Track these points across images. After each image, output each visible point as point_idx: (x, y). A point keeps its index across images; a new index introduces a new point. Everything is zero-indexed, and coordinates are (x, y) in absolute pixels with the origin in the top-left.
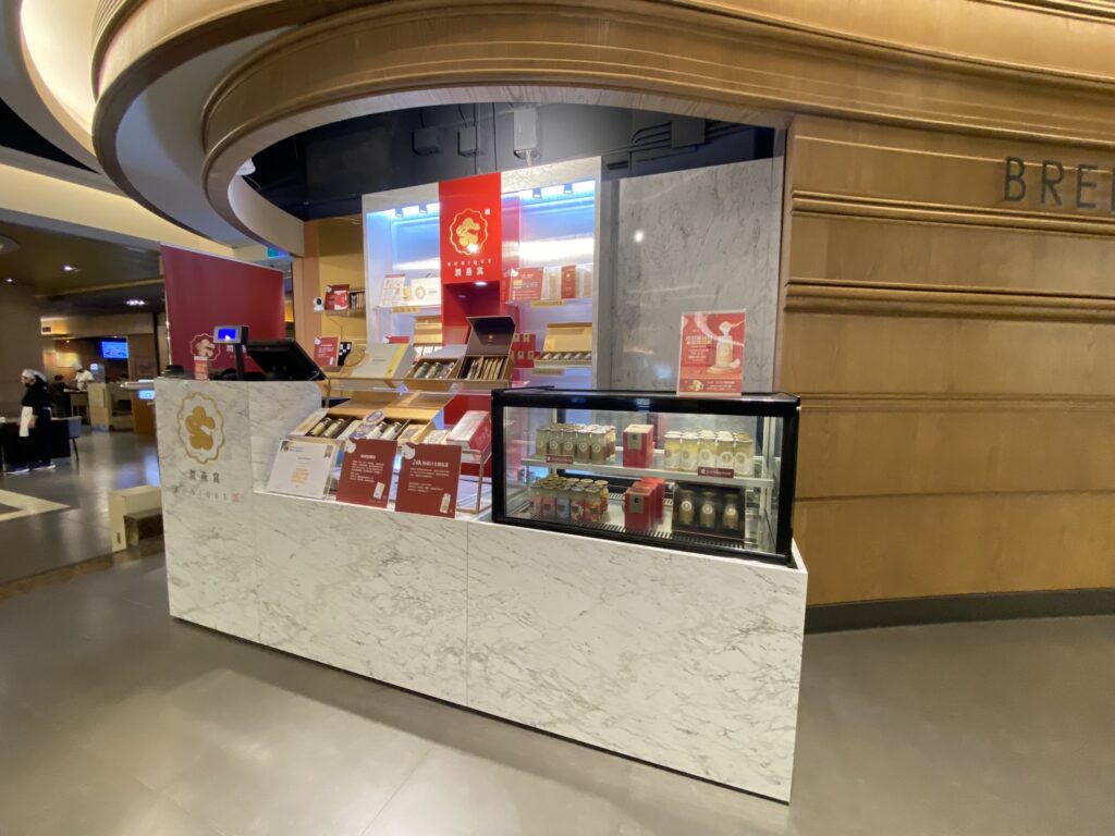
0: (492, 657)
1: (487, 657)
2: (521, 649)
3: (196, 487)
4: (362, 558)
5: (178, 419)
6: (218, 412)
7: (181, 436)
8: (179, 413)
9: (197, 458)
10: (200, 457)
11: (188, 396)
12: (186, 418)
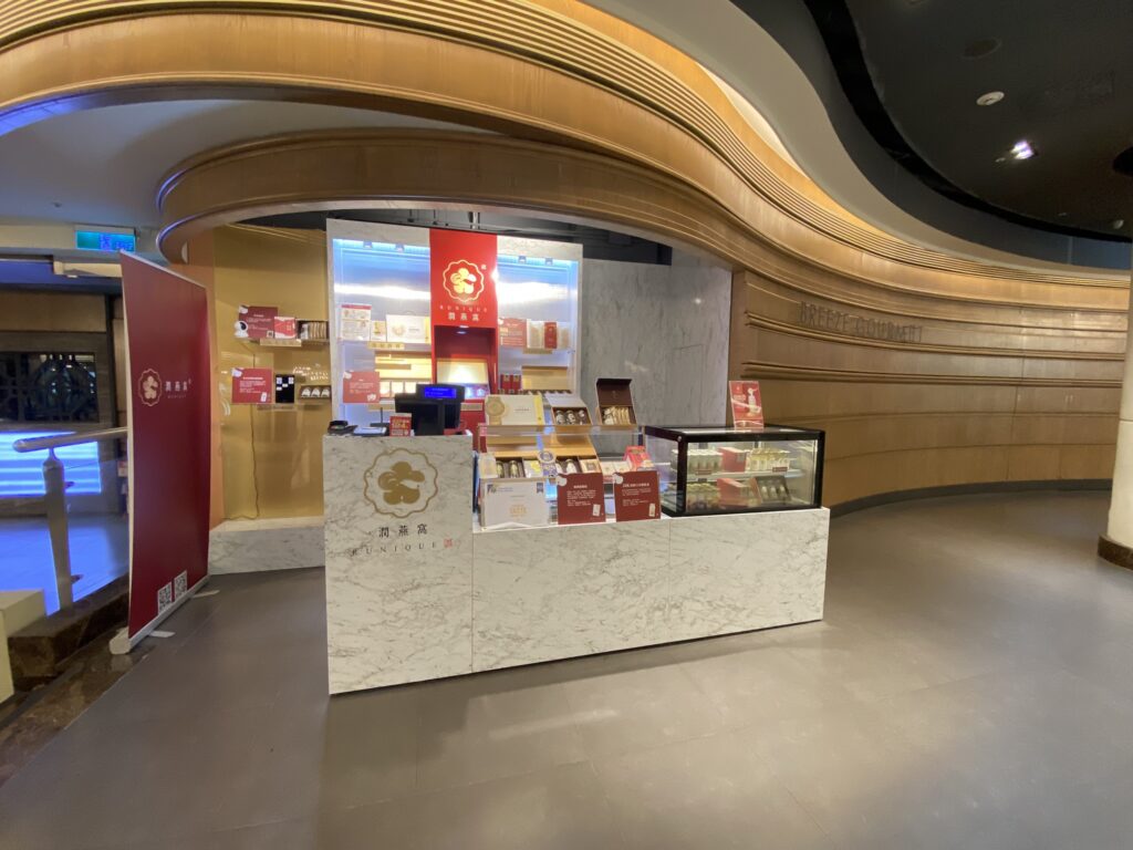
0: (686, 603)
1: (682, 604)
2: (703, 590)
3: (390, 544)
4: (588, 563)
5: (365, 477)
6: (430, 465)
7: (368, 494)
8: (368, 471)
9: (393, 514)
10: (398, 513)
11: (385, 453)
12: (378, 475)
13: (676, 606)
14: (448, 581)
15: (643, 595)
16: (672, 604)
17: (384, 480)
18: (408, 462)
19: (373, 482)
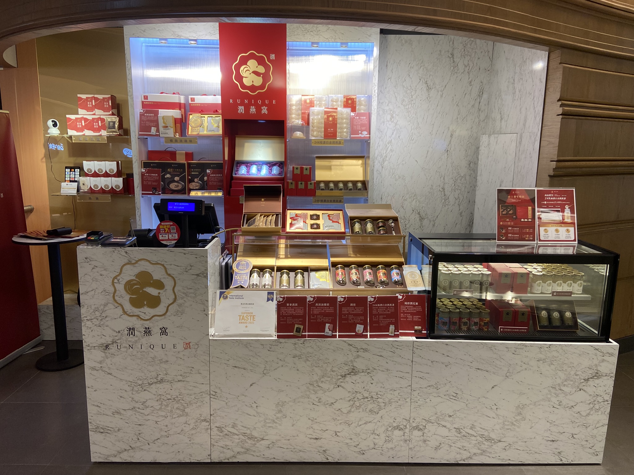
1: (425, 426)
2: (450, 416)
3: (136, 342)
4: (323, 377)
5: (113, 283)
6: (169, 275)
7: (117, 298)
8: (115, 278)
9: (138, 316)
10: (142, 316)
11: (129, 263)
12: (124, 282)
13: (417, 428)
14: (187, 379)
15: (381, 413)
16: (414, 425)
17: (129, 286)
18: (150, 271)
19: (120, 287)
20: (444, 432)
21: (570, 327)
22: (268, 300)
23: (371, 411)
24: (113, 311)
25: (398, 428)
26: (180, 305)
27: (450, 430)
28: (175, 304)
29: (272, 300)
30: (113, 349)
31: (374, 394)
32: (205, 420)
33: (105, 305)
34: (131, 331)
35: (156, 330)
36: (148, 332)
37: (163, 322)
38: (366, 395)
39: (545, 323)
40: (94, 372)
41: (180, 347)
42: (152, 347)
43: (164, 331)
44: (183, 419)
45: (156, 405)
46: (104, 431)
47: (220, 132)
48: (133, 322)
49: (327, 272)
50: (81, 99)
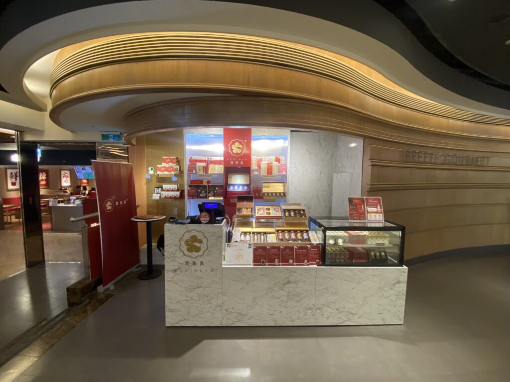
0: (324, 308)
1: (322, 308)
2: (333, 303)
3: (189, 268)
4: (275, 285)
5: (180, 240)
6: (205, 237)
7: (181, 248)
8: (181, 238)
9: (190, 256)
10: (192, 256)
11: (188, 232)
12: (185, 240)
13: (319, 309)
14: (212, 286)
15: (302, 302)
16: (317, 307)
17: (187, 242)
18: (197, 235)
19: (183, 243)
20: (330, 310)
21: (384, 259)
22: (249, 248)
23: (297, 301)
24: (179, 254)
25: (309, 309)
26: (209, 251)
27: (333, 309)
28: (207, 251)
29: (251, 248)
30: (178, 272)
31: (298, 293)
32: (219, 306)
33: (176, 251)
34: (187, 263)
35: (198, 263)
36: (194, 263)
37: (201, 259)
38: (295, 293)
39: (373, 258)
40: (169, 283)
41: (209, 271)
42: (196, 271)
43: (202, 263)
44: (210, 305)
45: (197, 298)
46: (172, 311)
47: (222, 172)
48: (187, 259)
49: (275, 235)
50: (163, 158)
